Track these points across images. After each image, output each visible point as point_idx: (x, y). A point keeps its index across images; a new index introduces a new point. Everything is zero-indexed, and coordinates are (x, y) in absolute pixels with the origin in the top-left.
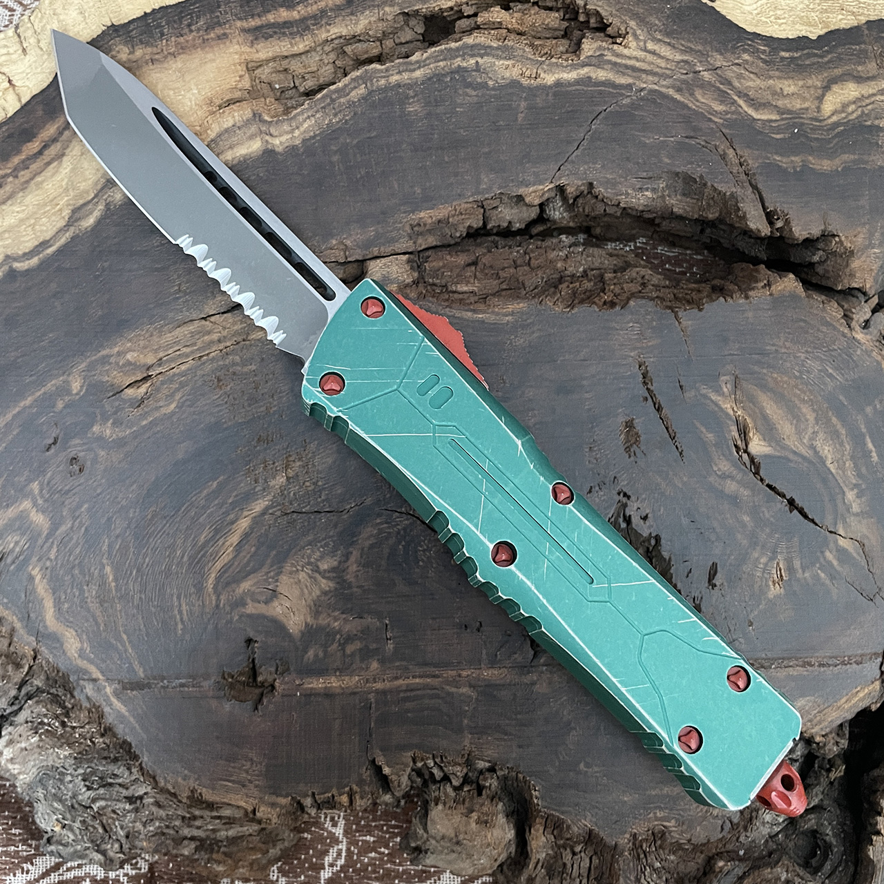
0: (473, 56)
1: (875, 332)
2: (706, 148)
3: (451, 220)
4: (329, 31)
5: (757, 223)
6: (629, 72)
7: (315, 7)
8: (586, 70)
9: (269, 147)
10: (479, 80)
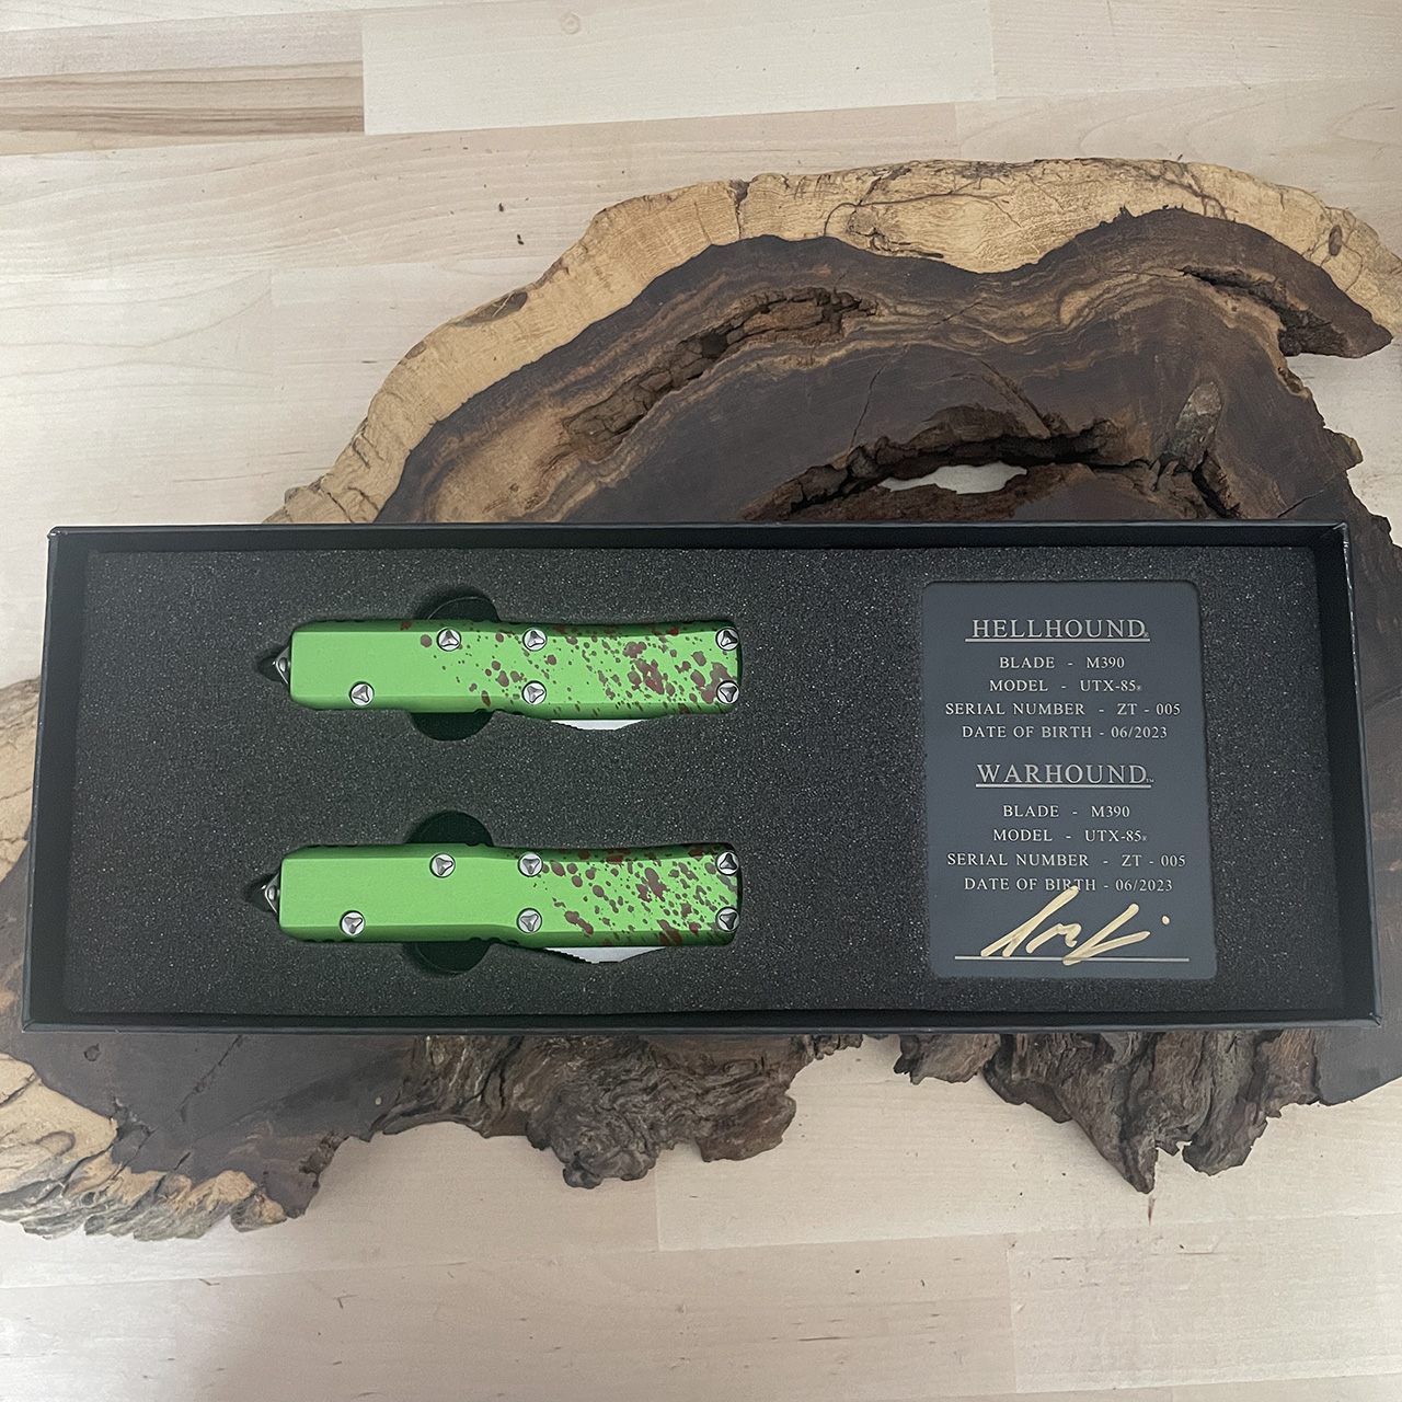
0: (753, 361)
1: (1166, 491)
2: (973, 379)
3: (776, 502)
4: (624, 375)
5: (1037, 430)
6: (890, 336)
7: (607, 358)
8: (852, 344)
9: (604, 486)
10: (764, 379)
